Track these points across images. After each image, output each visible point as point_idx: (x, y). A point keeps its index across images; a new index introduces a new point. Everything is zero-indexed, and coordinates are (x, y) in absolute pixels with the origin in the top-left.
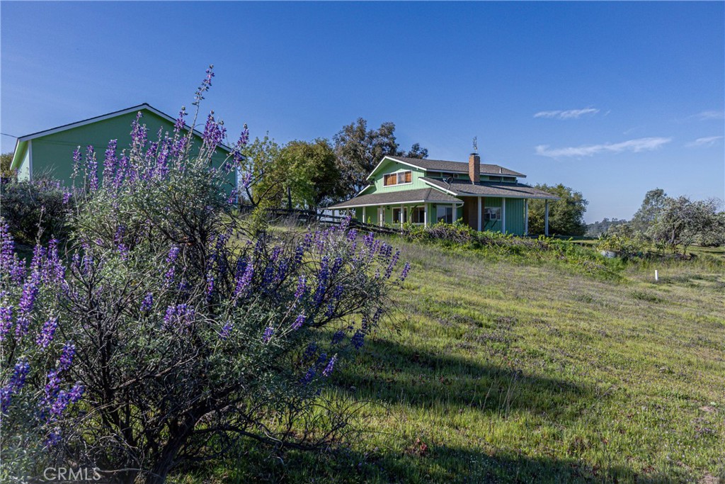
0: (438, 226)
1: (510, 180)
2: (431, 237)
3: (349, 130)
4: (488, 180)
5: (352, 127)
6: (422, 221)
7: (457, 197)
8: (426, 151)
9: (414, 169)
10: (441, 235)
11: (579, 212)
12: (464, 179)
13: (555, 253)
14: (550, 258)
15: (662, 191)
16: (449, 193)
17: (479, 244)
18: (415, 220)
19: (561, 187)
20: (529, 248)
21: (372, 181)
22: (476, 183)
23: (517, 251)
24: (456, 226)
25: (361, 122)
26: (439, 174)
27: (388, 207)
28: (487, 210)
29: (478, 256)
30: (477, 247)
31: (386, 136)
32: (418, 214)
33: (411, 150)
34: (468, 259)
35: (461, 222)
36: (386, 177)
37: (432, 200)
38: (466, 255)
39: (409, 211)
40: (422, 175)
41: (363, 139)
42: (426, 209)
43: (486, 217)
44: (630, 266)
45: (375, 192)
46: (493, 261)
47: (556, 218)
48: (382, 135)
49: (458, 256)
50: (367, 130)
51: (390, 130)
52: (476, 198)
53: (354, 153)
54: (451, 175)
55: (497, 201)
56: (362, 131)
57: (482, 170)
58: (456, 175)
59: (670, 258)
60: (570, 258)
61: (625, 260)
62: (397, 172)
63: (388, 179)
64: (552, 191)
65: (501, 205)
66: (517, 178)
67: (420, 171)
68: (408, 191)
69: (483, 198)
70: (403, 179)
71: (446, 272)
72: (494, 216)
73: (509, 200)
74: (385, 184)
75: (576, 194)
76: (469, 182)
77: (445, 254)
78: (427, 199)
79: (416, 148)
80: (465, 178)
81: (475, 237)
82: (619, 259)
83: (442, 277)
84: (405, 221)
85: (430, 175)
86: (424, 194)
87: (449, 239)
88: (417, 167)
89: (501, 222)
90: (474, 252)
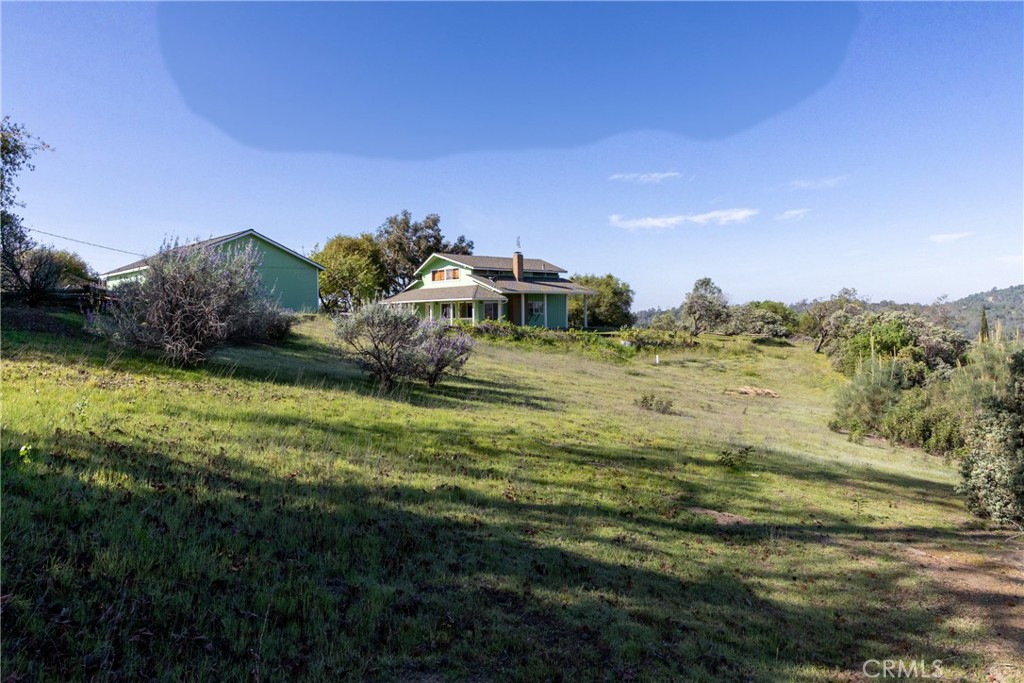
0: (486, 322)
1: (552, 276)
2: (479, 332)
3: (392, 221)
4: (531, 276)
5: (395, 219)
6: (470, 316)
7: (503, 294)
8: (472, 243)
9: (462, 267)
10: (487, 330)
11: (627, 303)
12: (508, 276)
13: (581, 343)
14: (577, 347)
15: (710, 279)
16: (494, 290)
17: (519, 337)
18: (463, 316)
19: (610, 277)
20: (561, 339)
21: (419, 277)
22: (520, 280)
23: (550, 342)
24: (501, 321)
25: (405, 214)
26: (485, 271)
27: (437, 303)
28: (531, 305)
29: (516, 346)
30: (517, 339)
31: (429, 227)
32: (466, 310)
33: (456, 241)
34: (508, 349)
35: (504, 319)
36: (434, 273)
37: (480, 297)
38: (507, 346)
39: (458, 308)
40: (470, 272)
41: (407, 231)
42: (474, 305)
43: (530, 311)
44: (643, 352)
45: (422, 288)
46: (529, 350)
47: (603, 309)
48: (427, 227)
49: (500, 347)
50: (412, 223)
51: (434, 222)
52: (519, 295)
53: (400, 247)
54: (497, 272)
55: (539, 296)
56: (406, 222)
57: (526, 267)
58: (501, 272)
59: (678, 346)
60: (593, 347)
61: (638, 349)
62: (445, 269)
63: (436, 275)
64: (598, 282)
65: (543, 300)
66: (560, 274)
67: (467, 268)
68: (457, 288)
69: (526, 295)
70: (451, 275)
71: (491, 357)
72: (537, 311)
73: (550, 296)
74: (433, 279)
75: (624, 284)
76: (512, 278)
77: (490, 345)
78: (474, 296)
79: (462, 240)
80: (510, 275)
81: (516, 332)
82: (634, 347)
83: (487, 359)
84: (454, 317)
85: (478, 272)
86: (472, 291)
87: (494, 333)
88: (465, 265)
89: (543, 316)
90: (514, 344)
